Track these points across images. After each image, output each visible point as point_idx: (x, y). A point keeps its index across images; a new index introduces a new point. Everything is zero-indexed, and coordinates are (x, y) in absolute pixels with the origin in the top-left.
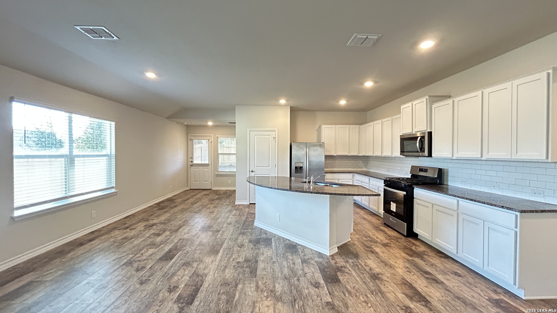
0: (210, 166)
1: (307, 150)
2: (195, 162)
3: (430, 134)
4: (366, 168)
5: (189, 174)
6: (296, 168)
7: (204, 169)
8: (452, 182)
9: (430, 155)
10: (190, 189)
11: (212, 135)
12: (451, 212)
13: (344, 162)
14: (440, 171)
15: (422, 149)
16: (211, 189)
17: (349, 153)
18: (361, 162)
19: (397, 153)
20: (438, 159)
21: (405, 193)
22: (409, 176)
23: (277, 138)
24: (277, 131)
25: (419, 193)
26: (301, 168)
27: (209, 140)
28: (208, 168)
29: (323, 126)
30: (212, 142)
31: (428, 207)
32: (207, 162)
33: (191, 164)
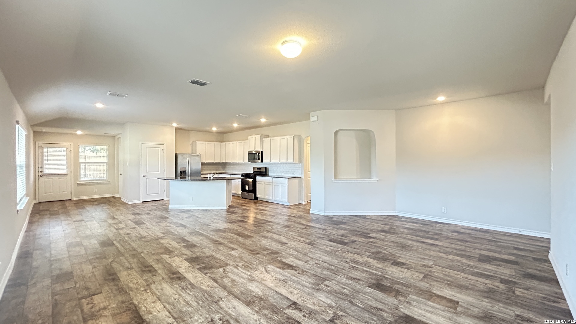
0: (69, 176)
1: (189, 159)
2: (46, 172)
3: (262, 152)
4: (224, 170)
5: (37, 185)
6: (181, 172)
7: (60, 179)
8: (270, 174)
9: (262, 161)
10: (39, 202)
11: (72, 143)
12: (270, 184)
13: (210, 167)
14: (266, 168)
15: (259, 159)
16: (70, 199)
17: (215, 160)
18: (220, 167)
19: (247, 160)
20: (266, 163)
21: (253, 179)
22: (252, 172)
23: (165, 150)
24: (165, 145)
25: (258, 178)
26: (184, 171)
27: (67, 148)
28: (66, 177)
29: (197, 142)
30: (71, 150)
31: (262, 184)
32: (64, 171)
33: (40, 174)
